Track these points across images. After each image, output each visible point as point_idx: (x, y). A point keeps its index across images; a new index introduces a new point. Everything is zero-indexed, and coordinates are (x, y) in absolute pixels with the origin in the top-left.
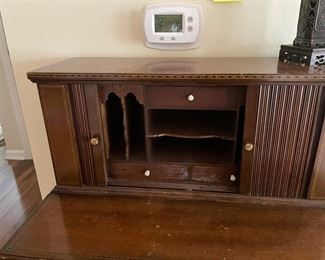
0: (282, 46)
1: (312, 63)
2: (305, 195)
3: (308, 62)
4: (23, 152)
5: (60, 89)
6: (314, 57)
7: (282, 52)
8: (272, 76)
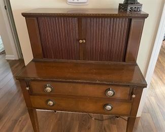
0: (120, 4)
1: (128, 10)
2: (124, 61)
3: (126, 10)
4: (13, 56)
5: (34, 20)
6: (129, 8)
7: (119, 7)
8: (116, 14)
